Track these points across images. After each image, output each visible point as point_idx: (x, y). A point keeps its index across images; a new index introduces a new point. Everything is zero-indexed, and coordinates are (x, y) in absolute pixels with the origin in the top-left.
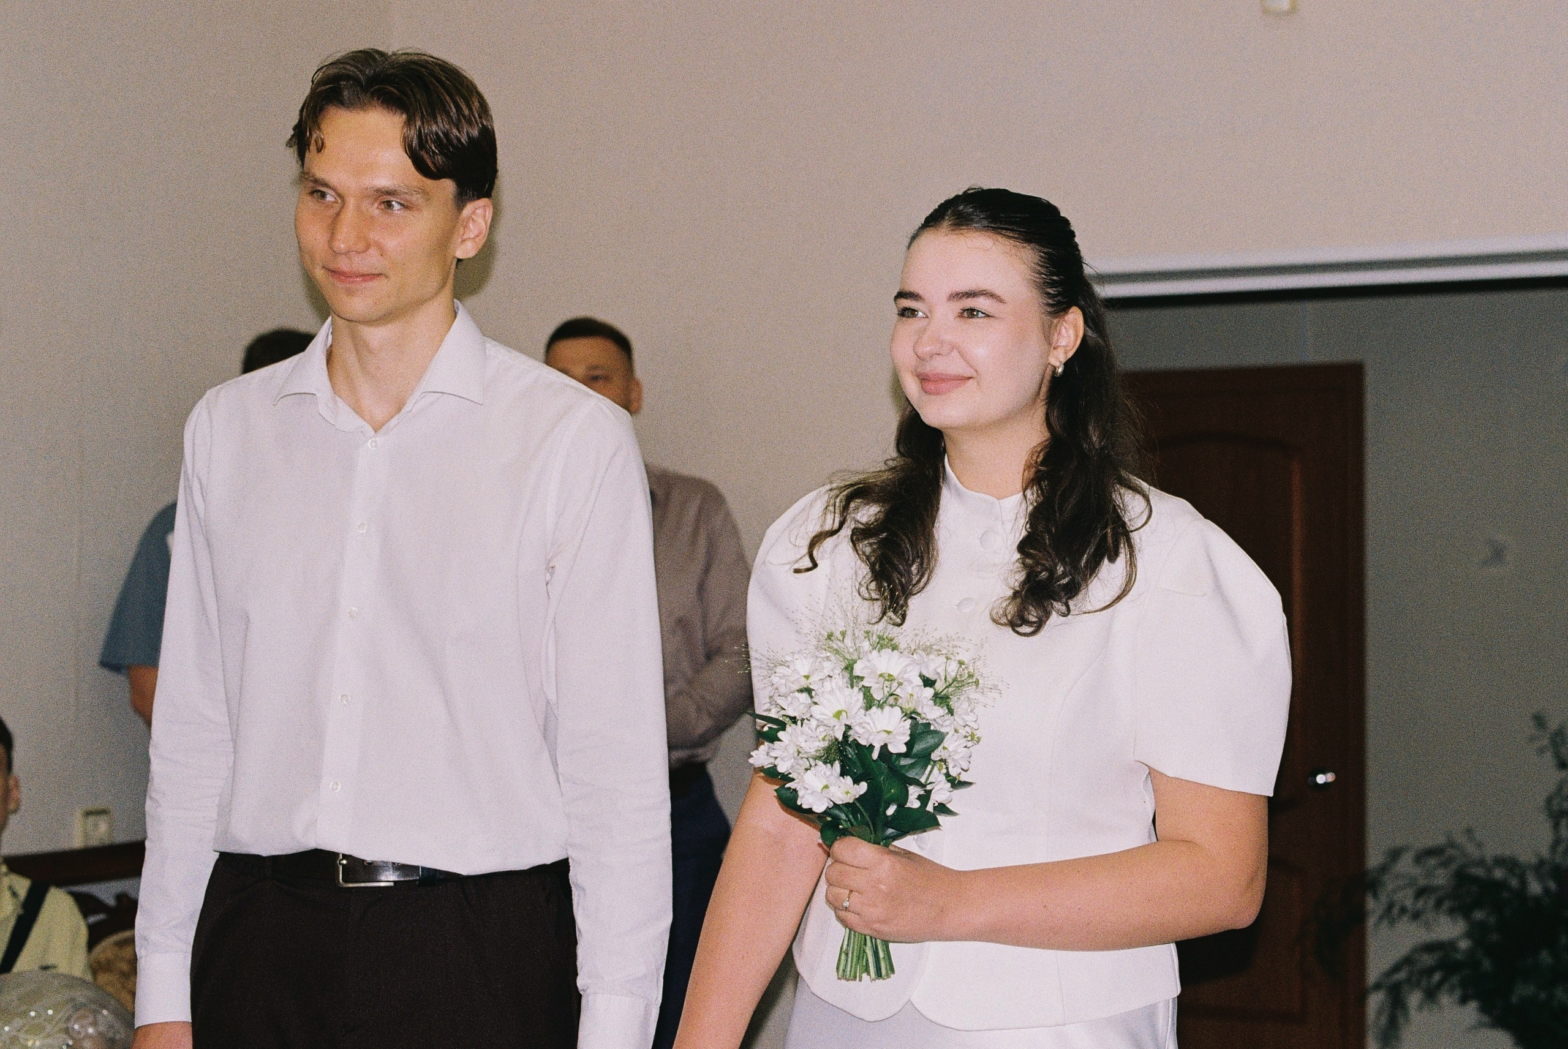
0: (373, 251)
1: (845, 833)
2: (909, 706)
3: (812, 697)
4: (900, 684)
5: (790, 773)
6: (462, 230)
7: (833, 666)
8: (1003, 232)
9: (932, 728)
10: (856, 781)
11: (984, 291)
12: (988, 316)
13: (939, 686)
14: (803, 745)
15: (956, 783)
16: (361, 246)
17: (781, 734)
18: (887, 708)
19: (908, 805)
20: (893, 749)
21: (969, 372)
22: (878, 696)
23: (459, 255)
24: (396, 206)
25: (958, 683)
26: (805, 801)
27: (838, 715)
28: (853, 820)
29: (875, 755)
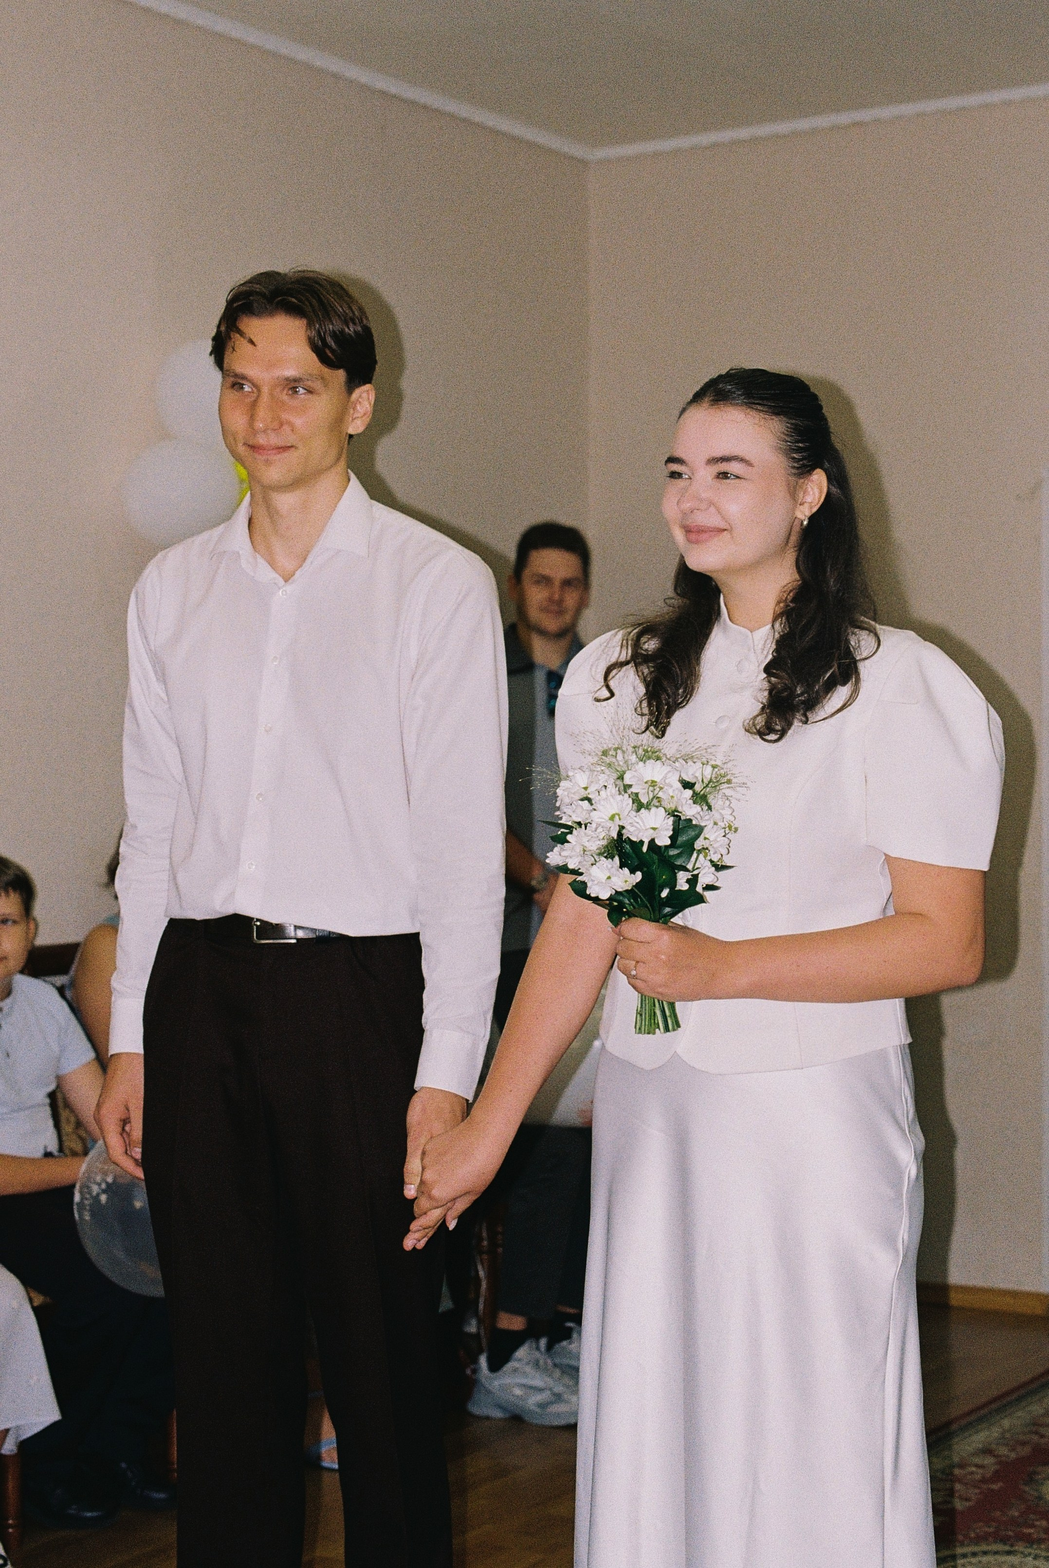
0: (286, 427)
1: (630, 915)
2: (672, 806)
3: (592, 804)
4: (661, 788)
5: (579, 869)
6: (352, 411)
7: (607, 778)
8: (755, 406)
9: (694, 822)
10: (633, 872)
11: (736, 456)
12: (738, 477)
13: (698, 788)
14: (587, 844)
15: (719, 867)
16: (276, 424)
17: (569, 837)
18: (653, 809)
19: (678, 888)
20: (660, 842)
21: (723, 525)
22: (644, 800)
23: (351, 431)
24: (301, 391)
25: (715, 784)
26: (592, 891)
27: (612, 818)
28: (634, 904)
29: (645, 849)
